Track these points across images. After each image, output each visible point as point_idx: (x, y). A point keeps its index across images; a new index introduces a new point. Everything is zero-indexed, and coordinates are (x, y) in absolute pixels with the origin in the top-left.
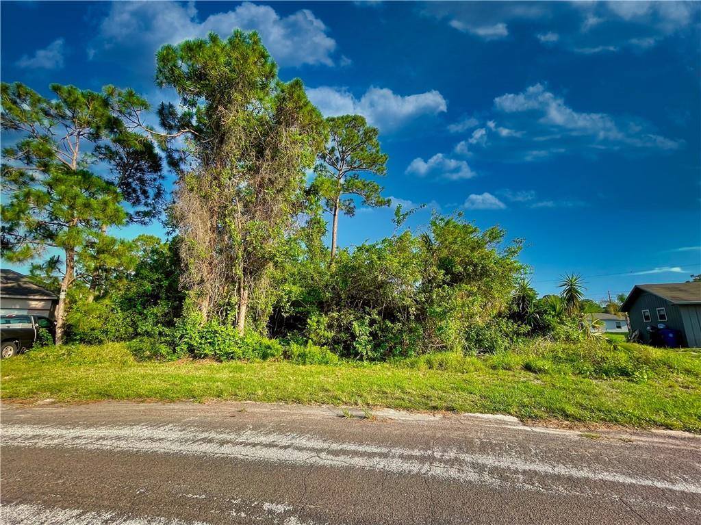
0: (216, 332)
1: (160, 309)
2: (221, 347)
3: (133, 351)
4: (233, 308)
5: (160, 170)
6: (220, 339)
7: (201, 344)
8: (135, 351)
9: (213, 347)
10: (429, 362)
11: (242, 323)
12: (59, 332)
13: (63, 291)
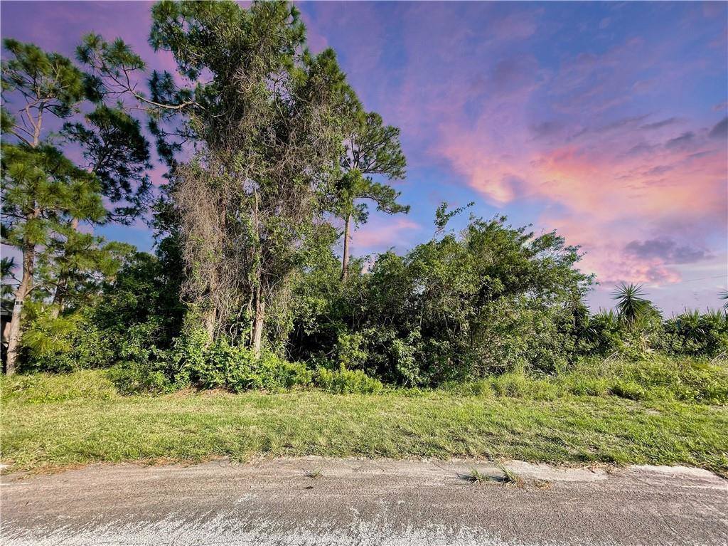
0: (227, 354)
1: (151, 326)
2: (235, 374)
3: (115, 382)
4: (247, 325)
6: (233, 363)
7: (207, 370)
8: (119, 381)
9: (224, 373)
10: (495, 387)
11: (258, 343)
12: (11, 357)
13: (17, 303)
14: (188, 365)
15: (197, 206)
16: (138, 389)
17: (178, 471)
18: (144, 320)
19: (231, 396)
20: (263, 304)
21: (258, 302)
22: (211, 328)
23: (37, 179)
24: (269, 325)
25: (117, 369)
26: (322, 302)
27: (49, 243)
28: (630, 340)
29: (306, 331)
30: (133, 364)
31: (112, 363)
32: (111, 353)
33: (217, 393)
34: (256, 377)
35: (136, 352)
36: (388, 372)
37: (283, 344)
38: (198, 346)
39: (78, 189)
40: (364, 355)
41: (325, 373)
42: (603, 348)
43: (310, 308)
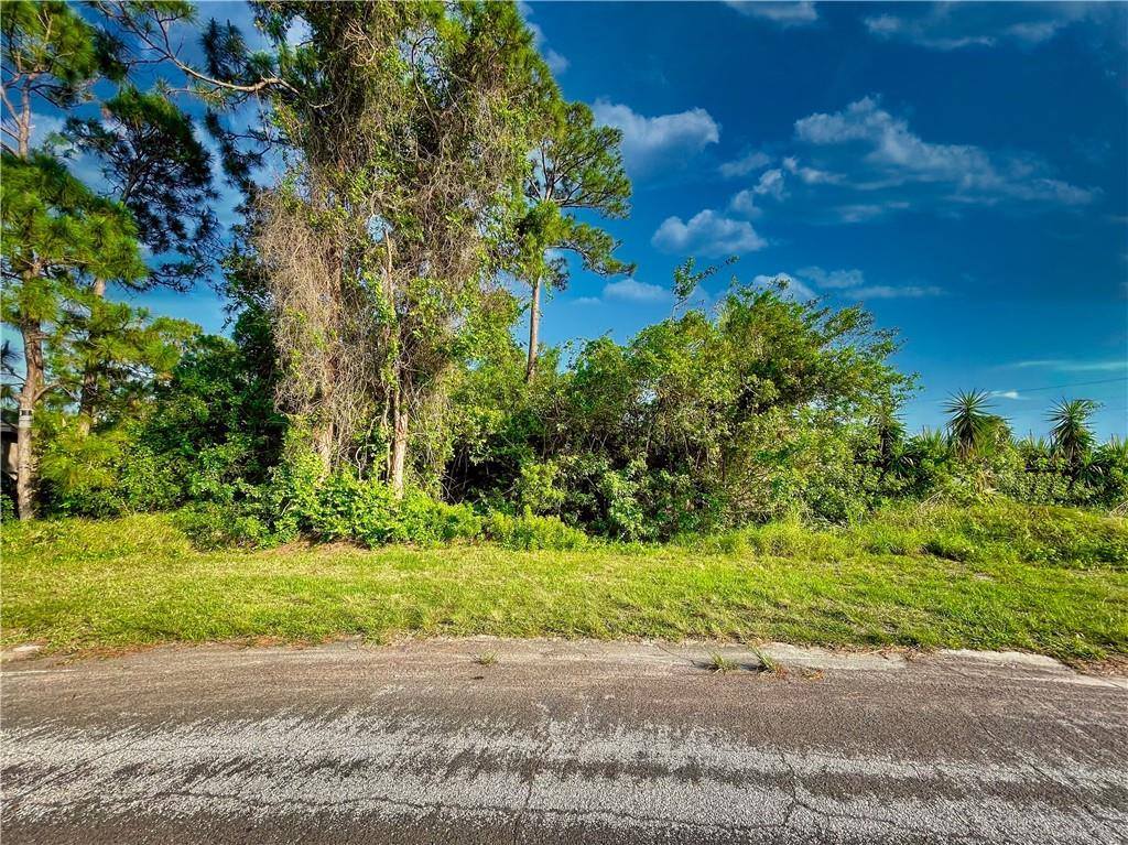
0: (352, 492)
1: (233, 449)
2: (365, 521)
3: (186, 531)
4: (381, 448)
5: (208, 180)
6: (362, 505)
7: (323, 515)
8: (192, 530)
9: (349, 520)
10: (755, 542)
11: (399, 475)
12: (25, 495)
13: (24, 413)
14: (294, 508)
15: (293, 258)
16: (223, 542)
17: (288, 654)
18: (223, 441)
19: (361, 553)
20: (405, 416)
21: (397, 413)
22: (326, 453)
23: (30, 212)
24: (414, 448)
25: (187, 513)
26: (496, 415)
27: (60, 318)
28: (962, 475)
29: (471, 458)
30: (210, 505)
31: (179, 505)
32: (176, 489)
33: (339, 549)
34: (397, 525)
35: (214, 489)
36: (595, 518)
37: (437, 478)
38: (308, 480)
39: (99, 230)
40: (560, 495)
41: (501, 520)
42: (921, 485)
43: (477, 423)
